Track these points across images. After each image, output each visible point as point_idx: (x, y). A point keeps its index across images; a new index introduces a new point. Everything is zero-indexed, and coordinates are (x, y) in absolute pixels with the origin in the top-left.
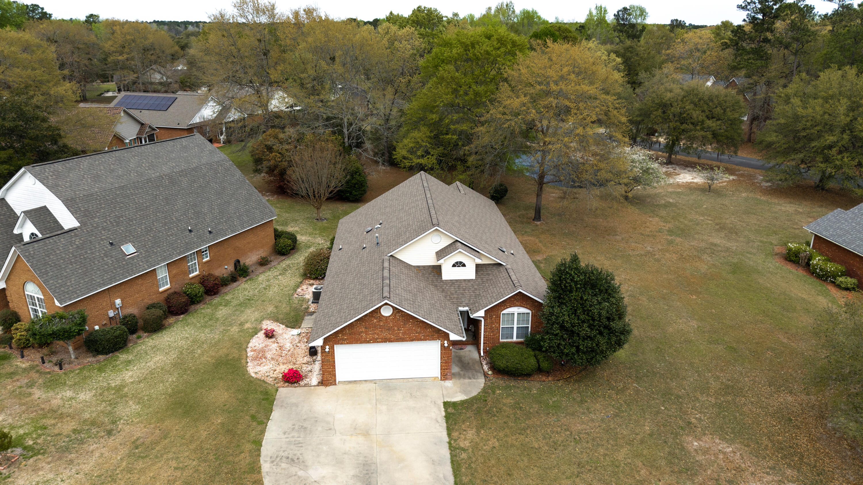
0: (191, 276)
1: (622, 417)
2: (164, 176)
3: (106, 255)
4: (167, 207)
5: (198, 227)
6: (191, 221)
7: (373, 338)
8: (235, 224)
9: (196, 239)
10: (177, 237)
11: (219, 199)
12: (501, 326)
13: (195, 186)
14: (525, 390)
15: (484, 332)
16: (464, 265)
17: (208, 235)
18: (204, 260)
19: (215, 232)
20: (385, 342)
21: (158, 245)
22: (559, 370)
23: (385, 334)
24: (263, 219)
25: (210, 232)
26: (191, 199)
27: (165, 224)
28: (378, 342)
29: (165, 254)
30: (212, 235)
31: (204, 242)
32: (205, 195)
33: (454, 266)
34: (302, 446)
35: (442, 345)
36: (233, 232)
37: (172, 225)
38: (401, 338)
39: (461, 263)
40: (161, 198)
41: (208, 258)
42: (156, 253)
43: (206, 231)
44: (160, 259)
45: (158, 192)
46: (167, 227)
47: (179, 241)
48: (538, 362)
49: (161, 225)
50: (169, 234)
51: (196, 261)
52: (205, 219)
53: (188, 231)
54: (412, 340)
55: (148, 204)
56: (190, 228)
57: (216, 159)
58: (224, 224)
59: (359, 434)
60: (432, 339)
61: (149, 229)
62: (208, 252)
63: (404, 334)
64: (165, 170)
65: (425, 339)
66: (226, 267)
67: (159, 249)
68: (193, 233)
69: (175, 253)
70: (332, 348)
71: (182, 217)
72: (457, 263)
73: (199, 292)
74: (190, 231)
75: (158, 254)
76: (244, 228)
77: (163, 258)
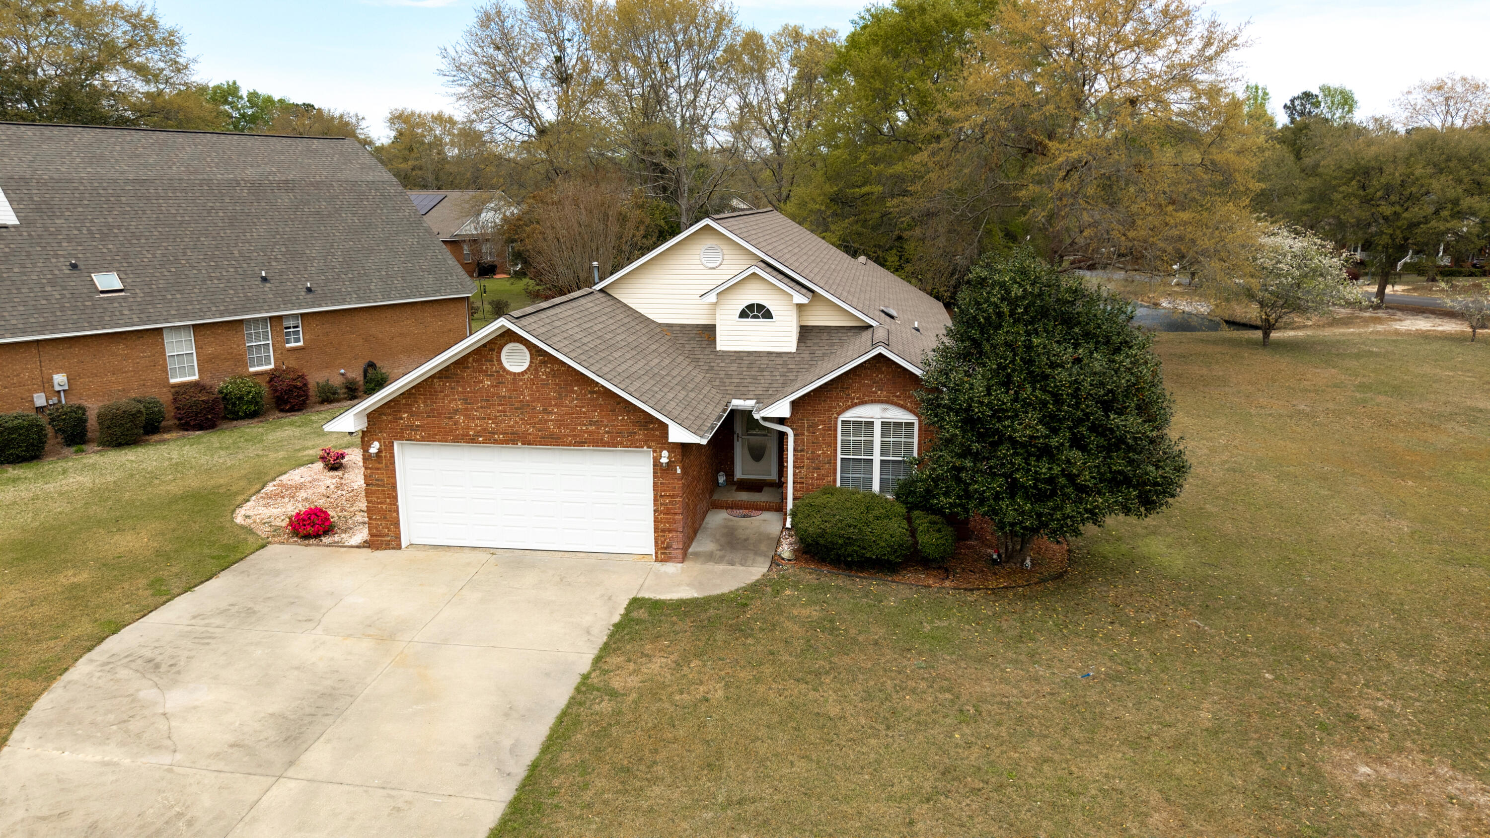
0: (252, 370)
1: (1130, 683)
2: (242, 182)
3: (53, 283)
4: (228, 231)
5: (285, 277)
6: (274, 263)
7: (485, 429)
8: (372, 287)
9: (271, 296)
10: (229, 285)
11: (351, 240)
12: (839, 456)
13: (306, 210)
14: (867, 596)
15: (795, 467)
16: (768, 315)
17: (303, 293)
18: (288, 345)
19: (320, 292)
20: (514, 442)
21: (181, 288)
22: (982, 571)
23: (512, 421)
24: (438, 291)
25: (309, 290)
26: (288, 229)
27: (212, 259)
28: (496, 442)
29: (189, 307)
30: (311, 296)
31: (287, 303)
32: (323, 228)
33: (743, 315)
34: (208, 644)
35: (656, 464)
36: (360, 299)
37: (226, 263)
38: (552, 436)
39: (760, 307)
40: (221, 214)
41: (301, 344)
42: (170, 301)
43: (300, 286)
44: (173, 312)
45: (218, 204)
46: (212, 264)
47: (232, 292)
48: (913, 532)
49: (201, 257)
50: (213, 275)
51: (270, 342)
52: (306, 267)
53: (260, 279)
54: (581, 444)
55: (187, 218)
56: (264, 274)
57: (370, 178)
58: (347, 283)
59: (369, 636)
60: (633, 444)
61: (171, 258)
62: (300, 329)
63: (559, 423)
64: (251, 173)
65: (612, 444)
66: (342, 371)
67: (178, 296)
68: (268, 285)
69: (214, 309)
70: (387, 450)
71: (255, 254)
72: (750, 307)
73: (249, 392)
74: (264, 279)
75: (174, 304)
76: (390, 299)
77: (183, 312)
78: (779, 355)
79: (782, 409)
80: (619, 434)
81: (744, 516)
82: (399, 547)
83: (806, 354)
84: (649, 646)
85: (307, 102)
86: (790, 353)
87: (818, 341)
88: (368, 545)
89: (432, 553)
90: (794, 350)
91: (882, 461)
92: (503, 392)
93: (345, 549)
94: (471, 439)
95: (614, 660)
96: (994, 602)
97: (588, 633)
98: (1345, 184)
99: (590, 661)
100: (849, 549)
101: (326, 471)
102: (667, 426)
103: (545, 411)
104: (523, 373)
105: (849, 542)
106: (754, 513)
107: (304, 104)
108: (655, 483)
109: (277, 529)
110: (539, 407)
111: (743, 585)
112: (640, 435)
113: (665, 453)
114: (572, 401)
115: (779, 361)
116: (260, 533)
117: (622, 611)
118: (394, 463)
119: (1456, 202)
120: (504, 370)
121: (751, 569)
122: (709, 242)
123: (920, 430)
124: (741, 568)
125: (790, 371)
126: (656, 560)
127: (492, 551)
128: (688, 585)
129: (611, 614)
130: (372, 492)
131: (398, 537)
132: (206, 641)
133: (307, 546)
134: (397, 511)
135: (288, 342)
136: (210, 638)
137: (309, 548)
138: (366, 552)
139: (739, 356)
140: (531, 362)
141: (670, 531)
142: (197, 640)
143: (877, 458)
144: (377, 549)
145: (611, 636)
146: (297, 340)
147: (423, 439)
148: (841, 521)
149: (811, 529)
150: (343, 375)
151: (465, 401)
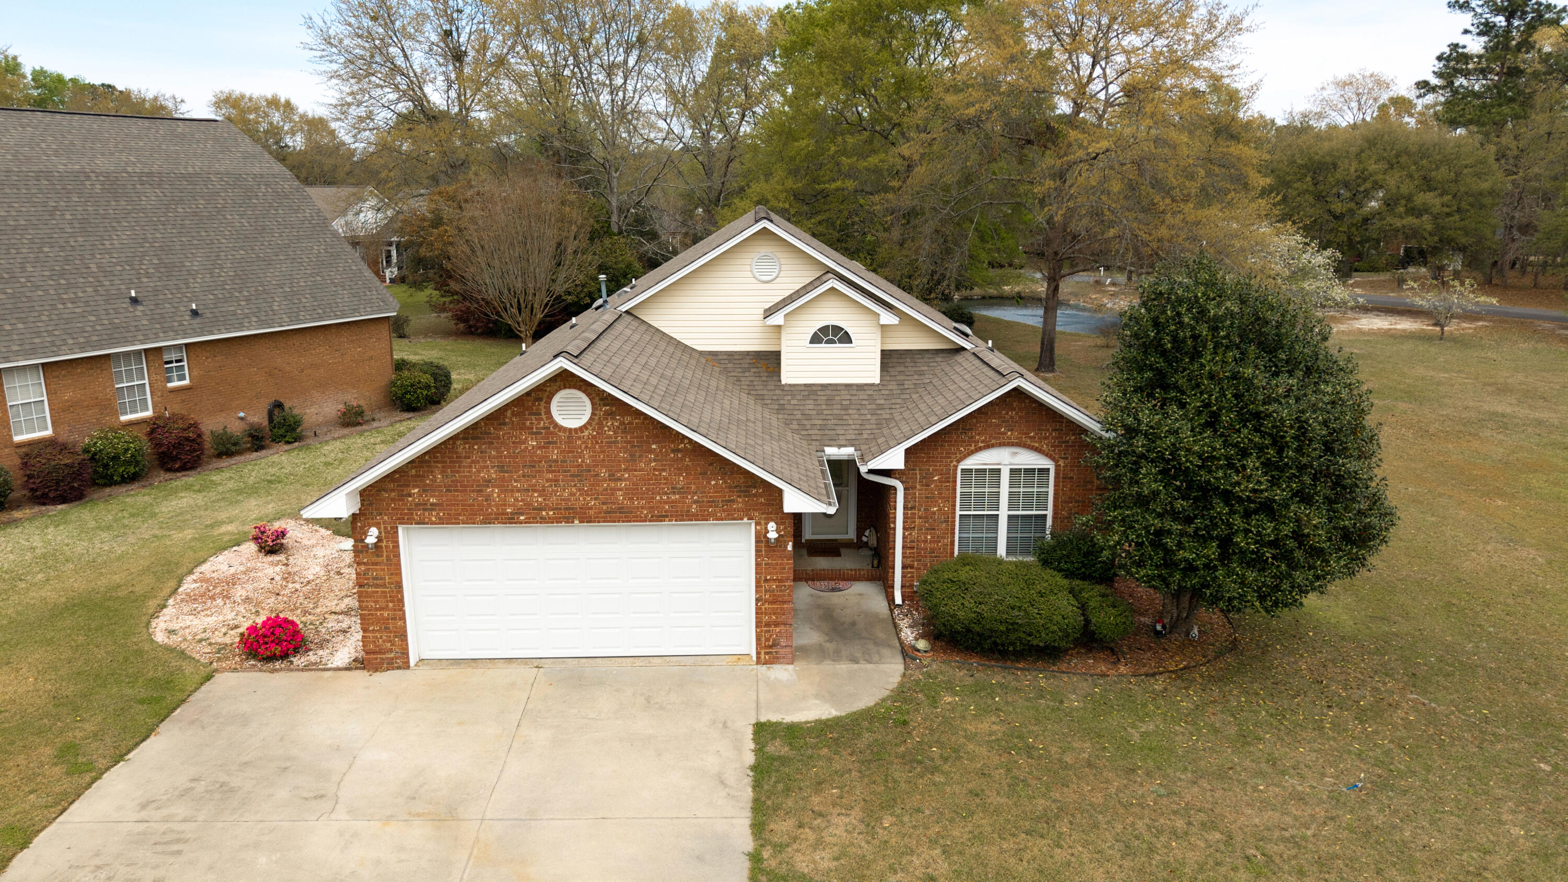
0: (124, 418)
2: (92, 174)
4: (80, 239)
5: (161, 297)
6: (145, 280)
7: (528, 504)
8: (276, 308)
9: (145, 322)
10: (89, 309)
11: (241, 248)
12: (958, 513)
13: (180, 210)
15: (904, 528)
16: (846, 338)
17: (188, 318)
18: (170, 385)
19: (209, 315)
20: (569, 520)
21: (23, 315)
22: (1150, 648)
23: (566, 493)
25: (195, 313)
26: (158, 235)
27: (62, 275)
28: (543, 520)
29: (37, 340)
30: (198, 320)
31: (168, 331)
32: (204, 234)
33: (815, 339)
35: (761, 539)
36: (262, 324)
37: (82, 280)
38: (621, 510)
39: (837, 329)
40: (68, 217)
41: (186, 382)
42: (9, 333)
43: (182, 309)
44: (16, 348)
45: (62, 204)
46: (63, 282)
47: (93, 318)
48: (1083, 607)
49: (47, 273)
50: (65, 296)
51: (146, 381)
52: (187, 284)
53: (128, 300)
54: (660, 518)
55: (22, 222)
56: (133, 294)
58: (243, 303)
59: (418, 815)
60: (730, 515)
61: (6, 276)
62: (185, 363)
63: (631, 493)
64: (103, 164)
65: (701, 516)
66: (242, 414)
67: (20, 326)
68: (140, 308)
69: (70, 341)
71: (119, 268)
72: (824, 330)
73: (127, 450)
74: (135, 301)
75: (15, 337)
76: (299, 321)
77: (28, 347)
78: (861, 387)
79: (894, 459)
80: (712, 503)
81: (833, 590)
82: (406, 666)
83: (893, 386)
84: (816, 800)
85: (107, 82)
86: (873, 385)
87: (902, 369)
88: (363, 663)
89: (454, 672)
90: (877, 381)
91: (1010, 517)
92: (555, 454)
93: (329, 673)
94: (510, 520)
95: (782, 827)
96: (1187, 688)
97: (723, 783)
98: (1299, 180)
99: (747, 831)
100: (1013, 637)
101: (261, 555)
102: (780, 491)
103: (612, 478)
104: (582, 429)
105: (1014, 626)
106: (842, 584)
107: (103, 85)
108: (757, 564)
109: (222, 647)
110: (604, 473)
111: (887, 693)
112: (739, 504)
113: (772, 526)
114: (648, 464)
115: (863, 395)
116: (197, 657)
117: (752, 746)
118: (398, 556)
119: (1409, 199)
120: (556, 425)
121: (882, 666)
122: (764, 249)
123: (1057, 477)
124: (869, 666)
125: (881, 407)
126: (758, 662)
127: (537, 663)
128: (817, 696)
129: (738, 749)
130: (368, 595)
131: (405, 653)
132: (175, 847)
133: (274, 671)
134: (403, 618)
135: (169, 380)
136: (178, 841)
137: (276, 675)
138: (361, 676)
139: (811, 390)
140: (593, 414)
141: (777, 624)
142: (159, 848)
143: (1004, 513)
144: (376, 670)
145: (757, 785)
146: (182, 378)
147: (441, 521)
148: (1000, 602)
149: (961, 614)
150: (242, 419)
151: (501, 469)
